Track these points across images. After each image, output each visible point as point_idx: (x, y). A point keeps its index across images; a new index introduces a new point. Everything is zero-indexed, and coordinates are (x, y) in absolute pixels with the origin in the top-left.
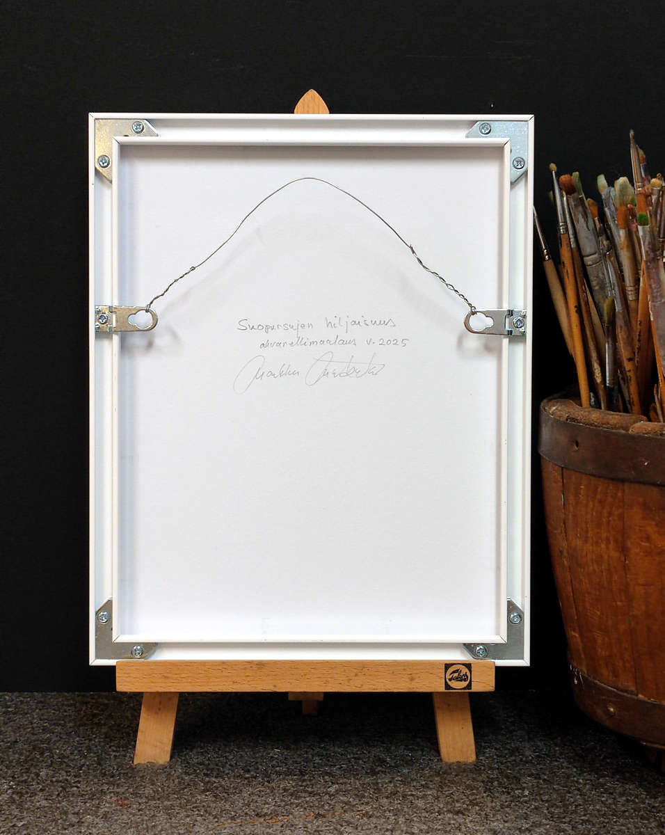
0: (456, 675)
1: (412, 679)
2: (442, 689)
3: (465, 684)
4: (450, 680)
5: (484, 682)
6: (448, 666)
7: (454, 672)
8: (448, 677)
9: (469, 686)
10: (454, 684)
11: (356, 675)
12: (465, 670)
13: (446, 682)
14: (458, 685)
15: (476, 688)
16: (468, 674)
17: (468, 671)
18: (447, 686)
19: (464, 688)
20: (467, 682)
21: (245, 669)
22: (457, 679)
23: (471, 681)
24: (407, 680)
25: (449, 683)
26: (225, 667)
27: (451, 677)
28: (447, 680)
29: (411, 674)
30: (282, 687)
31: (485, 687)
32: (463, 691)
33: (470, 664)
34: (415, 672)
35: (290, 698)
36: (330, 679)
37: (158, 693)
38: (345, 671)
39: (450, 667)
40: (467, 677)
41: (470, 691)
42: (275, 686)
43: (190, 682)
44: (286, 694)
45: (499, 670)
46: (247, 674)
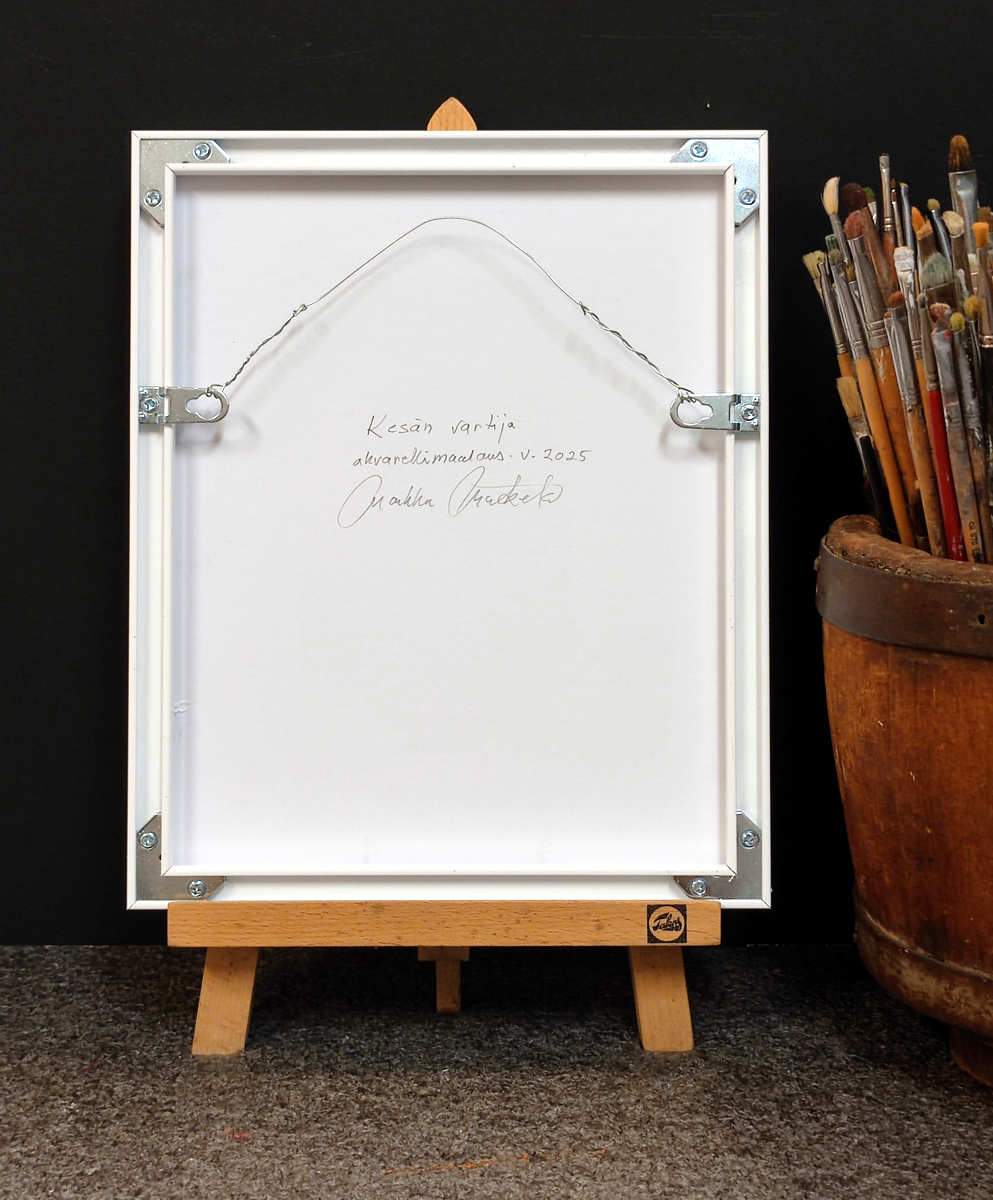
0: (664, 921)
1: (600, 928)
2: (644, 942)
3: (676, 935)
4: (655, 928)
5: (705, 932)
6: (651, 908)
7: (660, 917)
8: (652, 924)
9: (683, 937)
10: (660, 934)
11: (518, 922)
12: (676, 914)
13: (649, 931)
14: (667, 936)
15: (693, 940)
16: (682, 920)
17: (680, 915)
18: (651, 938)
19: (676, 941)
20: (680, 933)
21: (356, 913)
22: (666, 927)
23: (685, 930)
24: (591, 928)
25: (655, 933)
26: (327, 910)
27: (656, 924)
28: (651, 929)
29: (597, 921)
30: (409, 940)
31: (706, 938)
32: (674, 944)
33: (685, 906)
34: (604, 917)
35: (421, 957)
36: (478, 928)
37: (228, 948)
38: (501, 916)
39: (653, 911)
40: (681, 925)
41: (684, 944)
42: (399, 938)
43: (276, 933)
44: (413, 950)
45: (727, 915)
46: (359, 921)
